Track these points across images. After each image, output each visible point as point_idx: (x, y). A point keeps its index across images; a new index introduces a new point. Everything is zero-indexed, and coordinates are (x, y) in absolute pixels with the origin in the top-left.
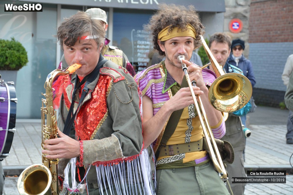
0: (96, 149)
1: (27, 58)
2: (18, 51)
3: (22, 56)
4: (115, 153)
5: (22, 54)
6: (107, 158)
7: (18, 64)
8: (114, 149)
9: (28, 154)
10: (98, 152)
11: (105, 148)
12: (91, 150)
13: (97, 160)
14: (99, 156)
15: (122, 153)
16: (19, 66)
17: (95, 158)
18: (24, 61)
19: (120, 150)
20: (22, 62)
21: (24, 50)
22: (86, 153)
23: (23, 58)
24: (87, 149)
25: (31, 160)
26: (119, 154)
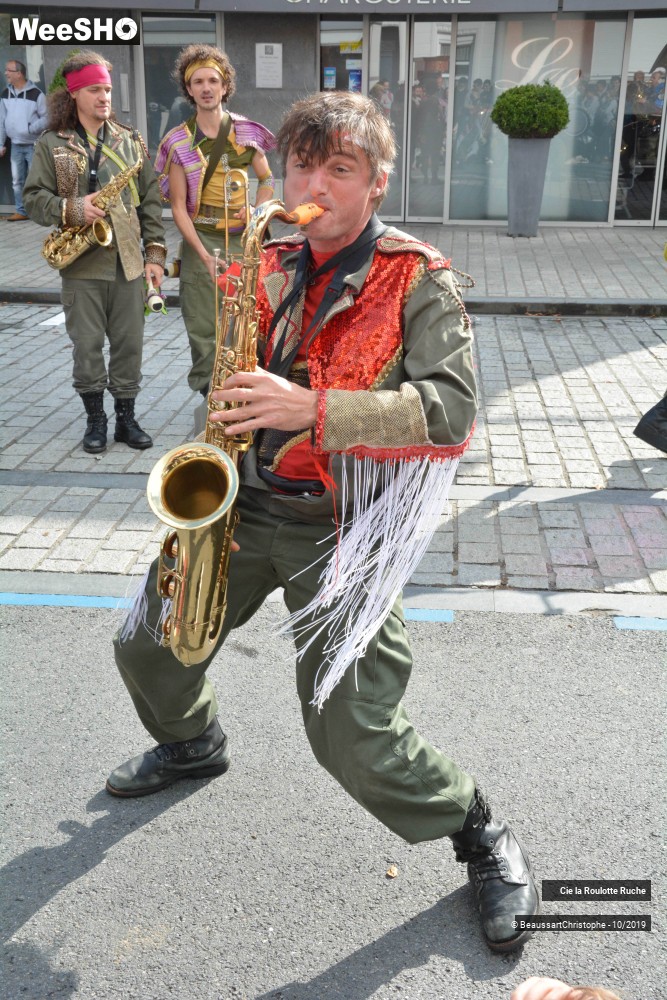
0: (361, 413)
1: (567, 116)
2: (553, 103)
3: (560, 111)
4: (408, 428)
5: (561, 108)
6: (388, 439)
7: (553, 126)
8: (407, 416)
9: (560, 279)
10: (363, 420)
11: (384, 413)
12: (347, 412)
13: (360, 441)
14: (366, 431)
15: (426, 428)
16: (554, 130)
17: (356, 433)
18: (562, 121)
19: (421, 422)
20: (560, 122)
21: (564, 100)
22: (333, 417)
23: (561, 115)
24: (336, 408)
25: (564, 289)
26: (417, 429)
